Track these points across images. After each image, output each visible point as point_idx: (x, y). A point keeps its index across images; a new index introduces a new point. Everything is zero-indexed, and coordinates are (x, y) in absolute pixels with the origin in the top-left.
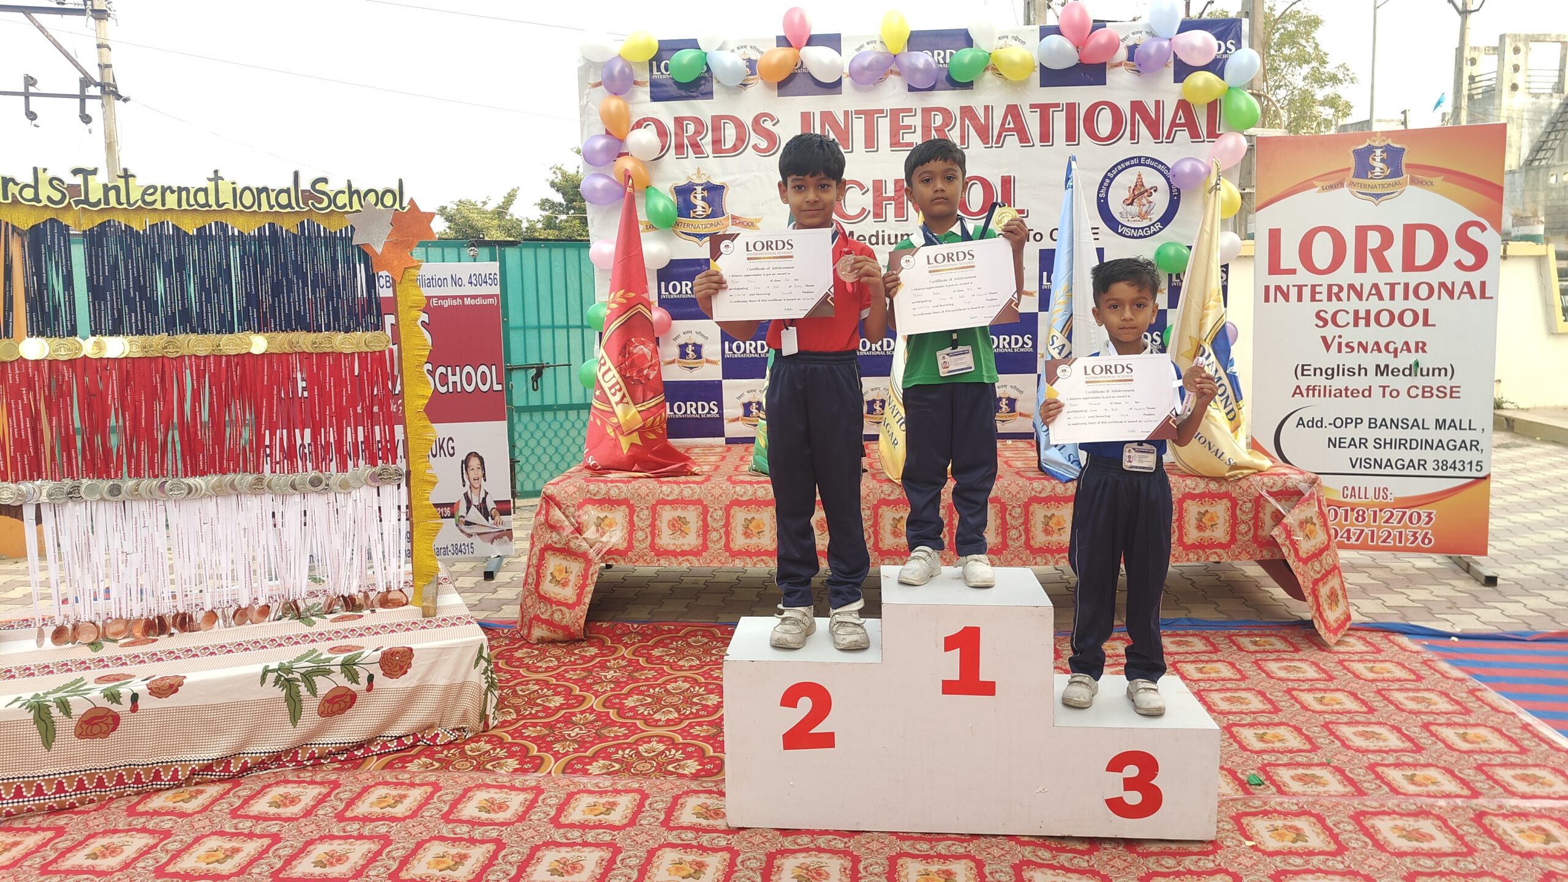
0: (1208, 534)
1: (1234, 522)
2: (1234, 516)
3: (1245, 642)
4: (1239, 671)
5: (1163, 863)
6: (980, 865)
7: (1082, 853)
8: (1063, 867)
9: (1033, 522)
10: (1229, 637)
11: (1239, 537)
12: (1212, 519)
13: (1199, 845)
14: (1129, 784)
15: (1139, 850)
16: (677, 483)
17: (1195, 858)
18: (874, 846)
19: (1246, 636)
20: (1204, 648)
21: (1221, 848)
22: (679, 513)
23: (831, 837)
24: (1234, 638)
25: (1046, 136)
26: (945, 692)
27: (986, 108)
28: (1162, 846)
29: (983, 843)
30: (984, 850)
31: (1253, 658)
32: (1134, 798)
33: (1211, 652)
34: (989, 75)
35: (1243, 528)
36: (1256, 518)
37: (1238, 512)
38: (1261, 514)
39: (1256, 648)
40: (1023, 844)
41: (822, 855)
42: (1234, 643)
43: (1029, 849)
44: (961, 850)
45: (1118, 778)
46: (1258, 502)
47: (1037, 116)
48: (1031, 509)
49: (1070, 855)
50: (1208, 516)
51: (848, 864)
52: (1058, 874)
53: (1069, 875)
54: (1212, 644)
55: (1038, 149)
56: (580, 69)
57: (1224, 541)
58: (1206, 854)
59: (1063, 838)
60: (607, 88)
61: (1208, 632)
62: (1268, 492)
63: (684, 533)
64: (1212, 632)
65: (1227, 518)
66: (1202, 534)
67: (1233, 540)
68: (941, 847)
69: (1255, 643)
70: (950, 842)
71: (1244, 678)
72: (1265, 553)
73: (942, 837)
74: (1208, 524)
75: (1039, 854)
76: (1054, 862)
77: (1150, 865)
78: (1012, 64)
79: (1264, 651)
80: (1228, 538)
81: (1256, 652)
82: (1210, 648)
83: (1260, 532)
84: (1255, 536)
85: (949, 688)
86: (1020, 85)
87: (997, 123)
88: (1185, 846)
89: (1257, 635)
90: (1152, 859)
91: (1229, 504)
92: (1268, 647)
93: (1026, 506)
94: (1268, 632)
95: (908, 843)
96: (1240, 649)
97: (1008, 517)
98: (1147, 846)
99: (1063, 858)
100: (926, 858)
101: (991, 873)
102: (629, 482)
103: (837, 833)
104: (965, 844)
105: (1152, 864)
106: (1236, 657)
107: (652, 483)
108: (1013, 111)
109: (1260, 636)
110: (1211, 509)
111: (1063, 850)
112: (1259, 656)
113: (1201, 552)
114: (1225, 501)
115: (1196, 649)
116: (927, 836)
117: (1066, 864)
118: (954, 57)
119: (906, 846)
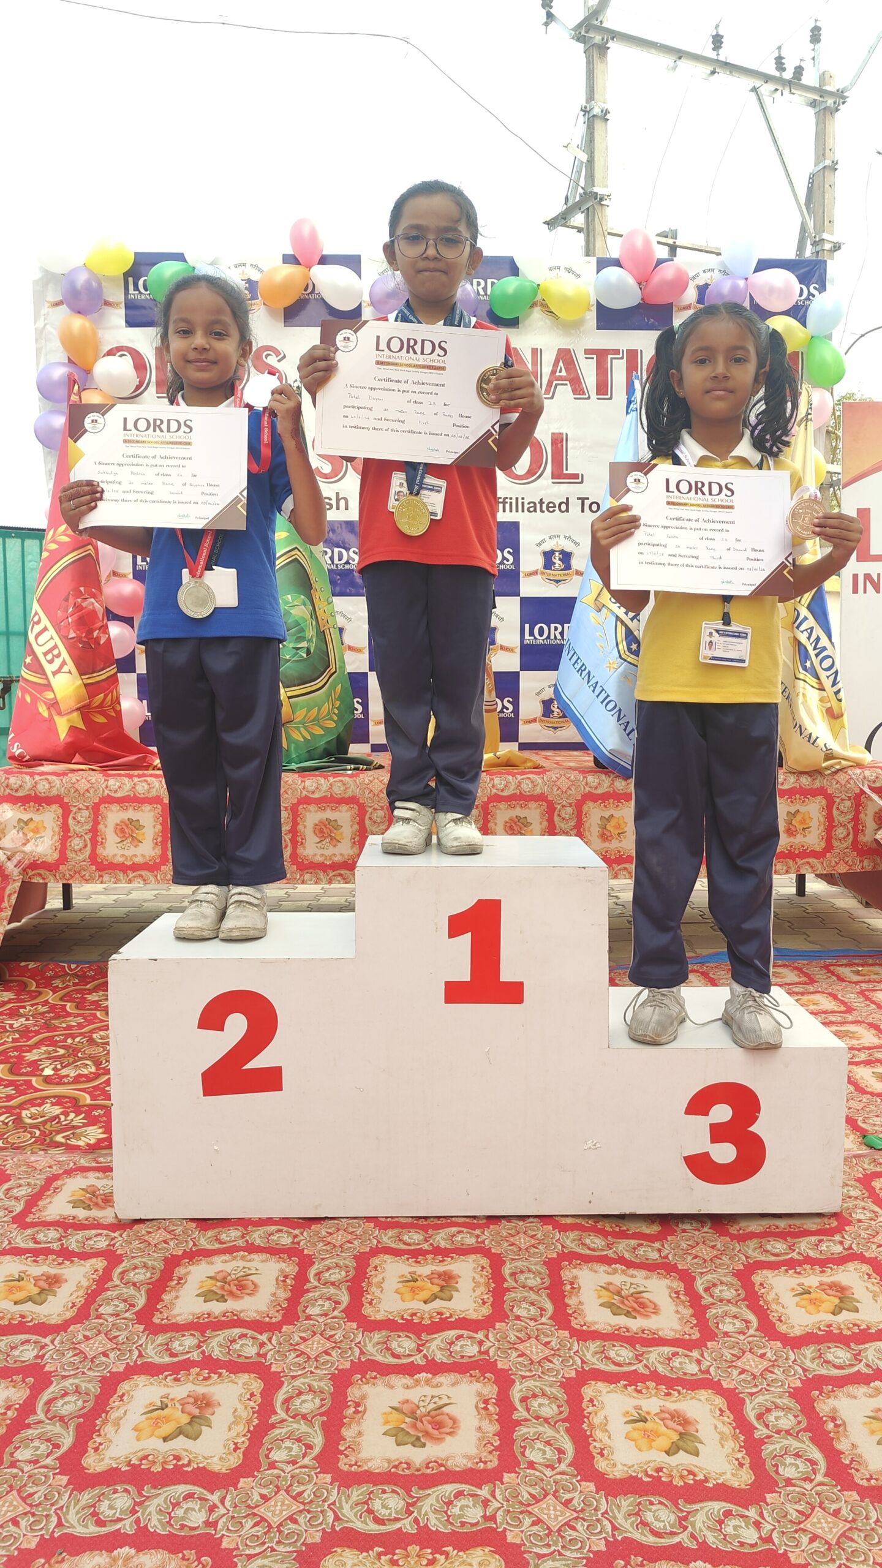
0: (798, 839)
1: (830, 824)
2: (830, 818)
3: (845, 972)
4: (842, 1002)
5: (769, 1247)
6: (497, 1262)
7: (650, 1238)
8: (622, 1260)
9: (587, 825)
10: (826, 967)
11: (835, 843)
12: (803, 821)
13: (818, 1220)
14: (718, 1133)
15: (733, 1230)
16: (130, 777)
17: (814, 1239)
18: (339, 1238)
19: (846, 965)
20: (797, 979)
21: (849, 1223)
22: (131, 814)
23: (274, 1228)
24: (832, 968)
25: (603, 388)
26: (449, 999)
27: (534, 351)
28: (765, 1223)
29: (504, 1228)
30: (505, 1239)
31: (858, 988)
32: (725, 1153)
33: (806, 983)
34: (537, 314)
35: (840, 832)
36: (856, 820)
37: (835, 812)
38: (862, 816)
39: (859, 978)
40: (564, 1228)
41: (254, 1256)
42: (833, 973)
43: (572, 1235)
44: (470, 1241)
45: (701, 1125)
46: (859, 799)
47: (593, 363)
48: (585, 808)
49: (633, 1242)
50: (799, 817)
51: (292, 1269)
52: (615, 1271)
53: (632, 1271)
54: (806, 975)
55: (594, 404)
56: (36, 282)
57: (818, 848)
58: (830, 1232)
59: (622, 1217)
60: (69, 306)
61: (801, 963)
62: (870, 788)
63: (136, 841)
64: (805, 962)
65: (822, 819)
66: (792, 839)
67: (829, 847)
68: (441, 1239)
69: (858, 973)
70: (454, 1229)
71: (849, 1010)
72: (866, 863)
73: (445, 1221)
74: (800, 827)
75: (588, 1241)
76: (610, 1253)
77: (750, 1252)
78: (565, 300)
79: (870, 981)
80: (823, 844)
81: (861, 982)
82: (805, 979)
83: (861, 838)
84: (855, 842)
85: (455, 993)
86: (572, 327)
87: (547, 370)
88: (797, 1222)
89: (858, 965)
90: (752, 1244)
91: (824, 802)
92: (873, 977)
93: (579, 805)
94: (871, 961)
95: (391, 1233)
96: (841, 979)
97: (556, 819)
98: (743, 1224)
99: (623, 1247)
100: (416, 1254)
101: (513, 1274)
102: (66, 774)
103: (288, 1222)
104: (477, 1232)
105: (752, 1250)
106: (837, 988)
107: (96, 777)
108: (565, 357)
109: (862, 965)
110: (803, 809)
111: (623, 1235)
112: (864, 986)
113: (790, 862)
114: (819, 798)
115: (788, 980)
116: (420, 1222)
117: (627, 1256)
118: (495, 286)
119: (388, 1238)
